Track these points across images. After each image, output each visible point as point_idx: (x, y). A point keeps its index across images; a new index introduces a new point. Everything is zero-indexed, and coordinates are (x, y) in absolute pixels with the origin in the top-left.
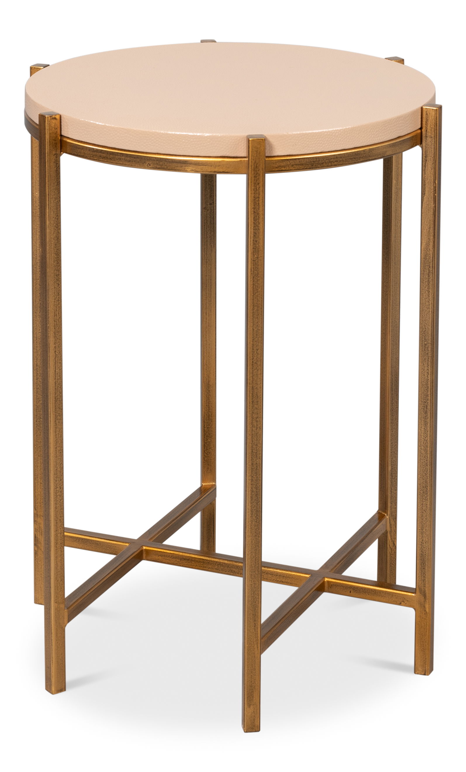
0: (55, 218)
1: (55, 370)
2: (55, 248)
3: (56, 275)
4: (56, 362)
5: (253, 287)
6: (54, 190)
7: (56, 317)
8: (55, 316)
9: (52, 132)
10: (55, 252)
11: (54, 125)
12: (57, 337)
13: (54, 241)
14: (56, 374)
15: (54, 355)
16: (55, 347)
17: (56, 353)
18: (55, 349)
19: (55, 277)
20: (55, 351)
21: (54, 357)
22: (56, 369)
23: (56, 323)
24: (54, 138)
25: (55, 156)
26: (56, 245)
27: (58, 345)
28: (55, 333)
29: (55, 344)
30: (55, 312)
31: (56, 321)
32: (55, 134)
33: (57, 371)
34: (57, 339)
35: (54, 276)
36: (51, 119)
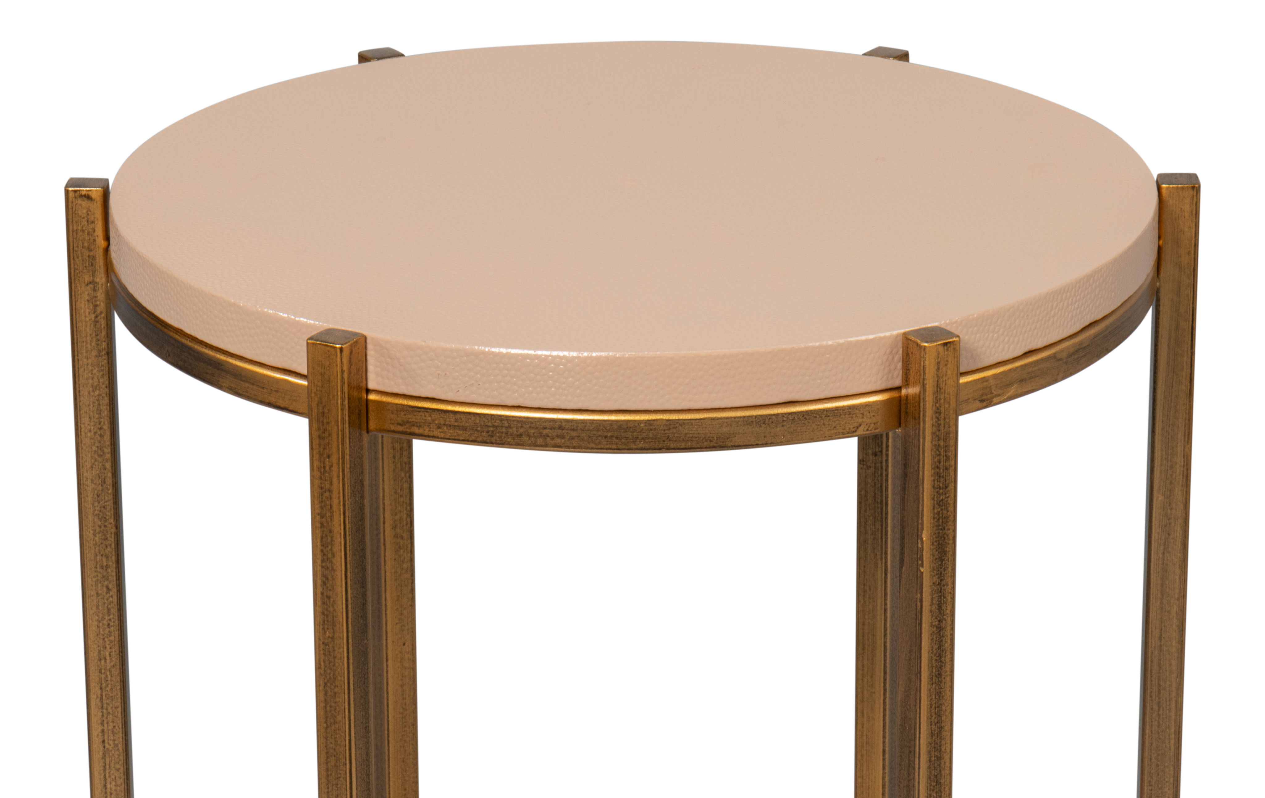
0: (95, 433)
1: (103, 782)
2: (96, 504)
3: (102, 567)
4: (107, 766)
5: (325, 707)
6: (90, 368)
7: (103, 662)
8: (100, 660)
9: (80, 228)
10: (97, 512)
11: (85, 211)
12: (107, 709)
13: (93, 486)
14: (106, 793)
15: (102, 748)
16: (103, 731)
17: (107, 746)
18: (104, 735)
19: (99, 569)
20: (103, 741)
21: (101, 753)
22: (108, 781)
23: (103, 676)
24: (86, 244)
25: (91, 286)
26: (98, 496)
27: (110, 728)
28: (102, 698)
29: (102, 724)
30: (100, 651)
31: (103, 671)
32: (88, 234)
33: (108, 786)
34: (108, 713)
35: (96, 567)
36: (76, 197)
